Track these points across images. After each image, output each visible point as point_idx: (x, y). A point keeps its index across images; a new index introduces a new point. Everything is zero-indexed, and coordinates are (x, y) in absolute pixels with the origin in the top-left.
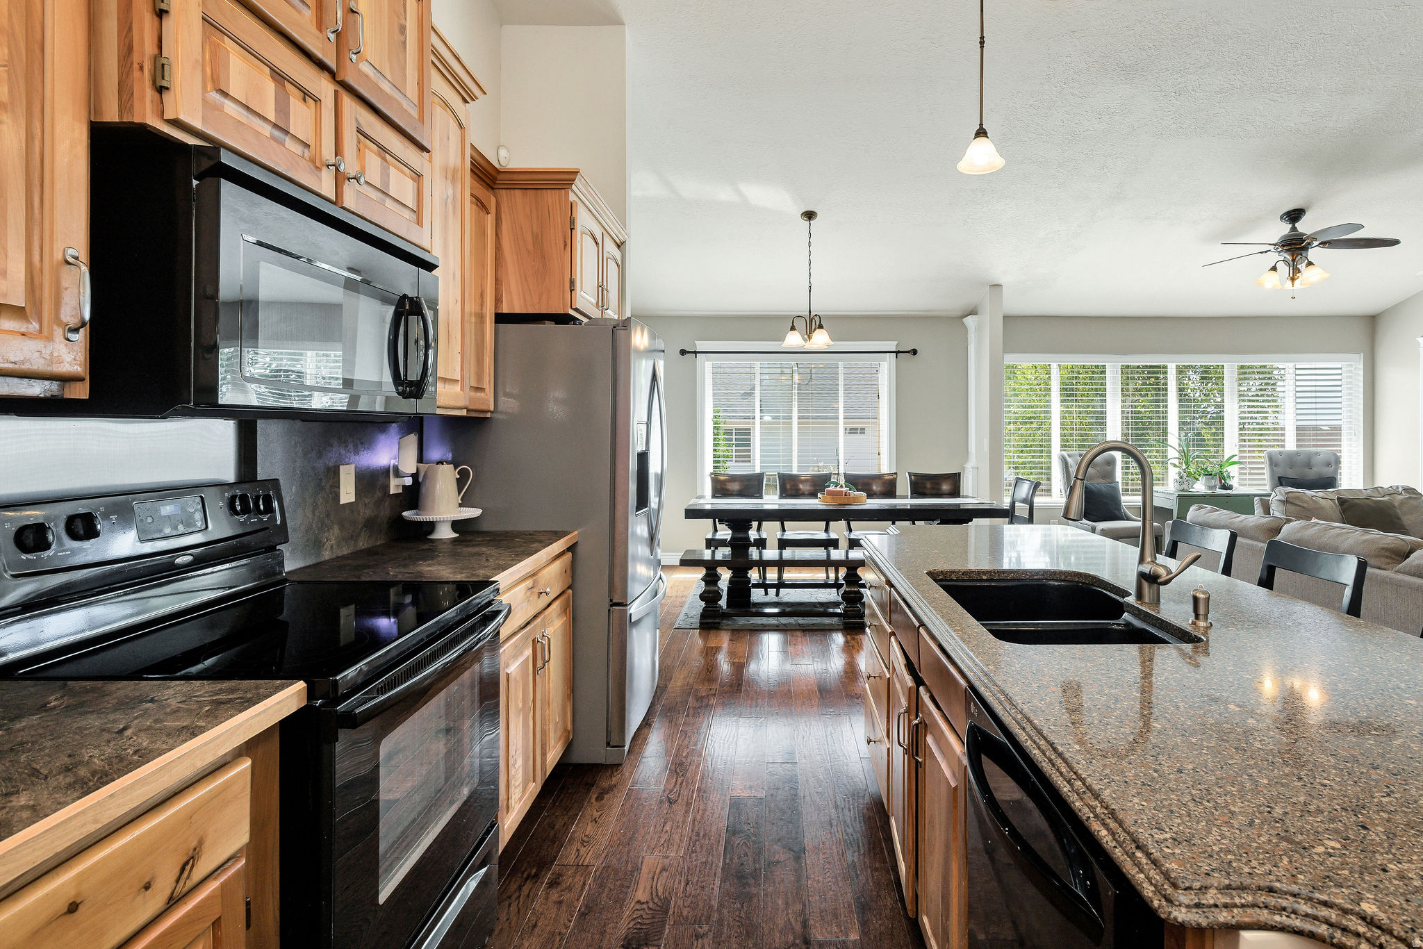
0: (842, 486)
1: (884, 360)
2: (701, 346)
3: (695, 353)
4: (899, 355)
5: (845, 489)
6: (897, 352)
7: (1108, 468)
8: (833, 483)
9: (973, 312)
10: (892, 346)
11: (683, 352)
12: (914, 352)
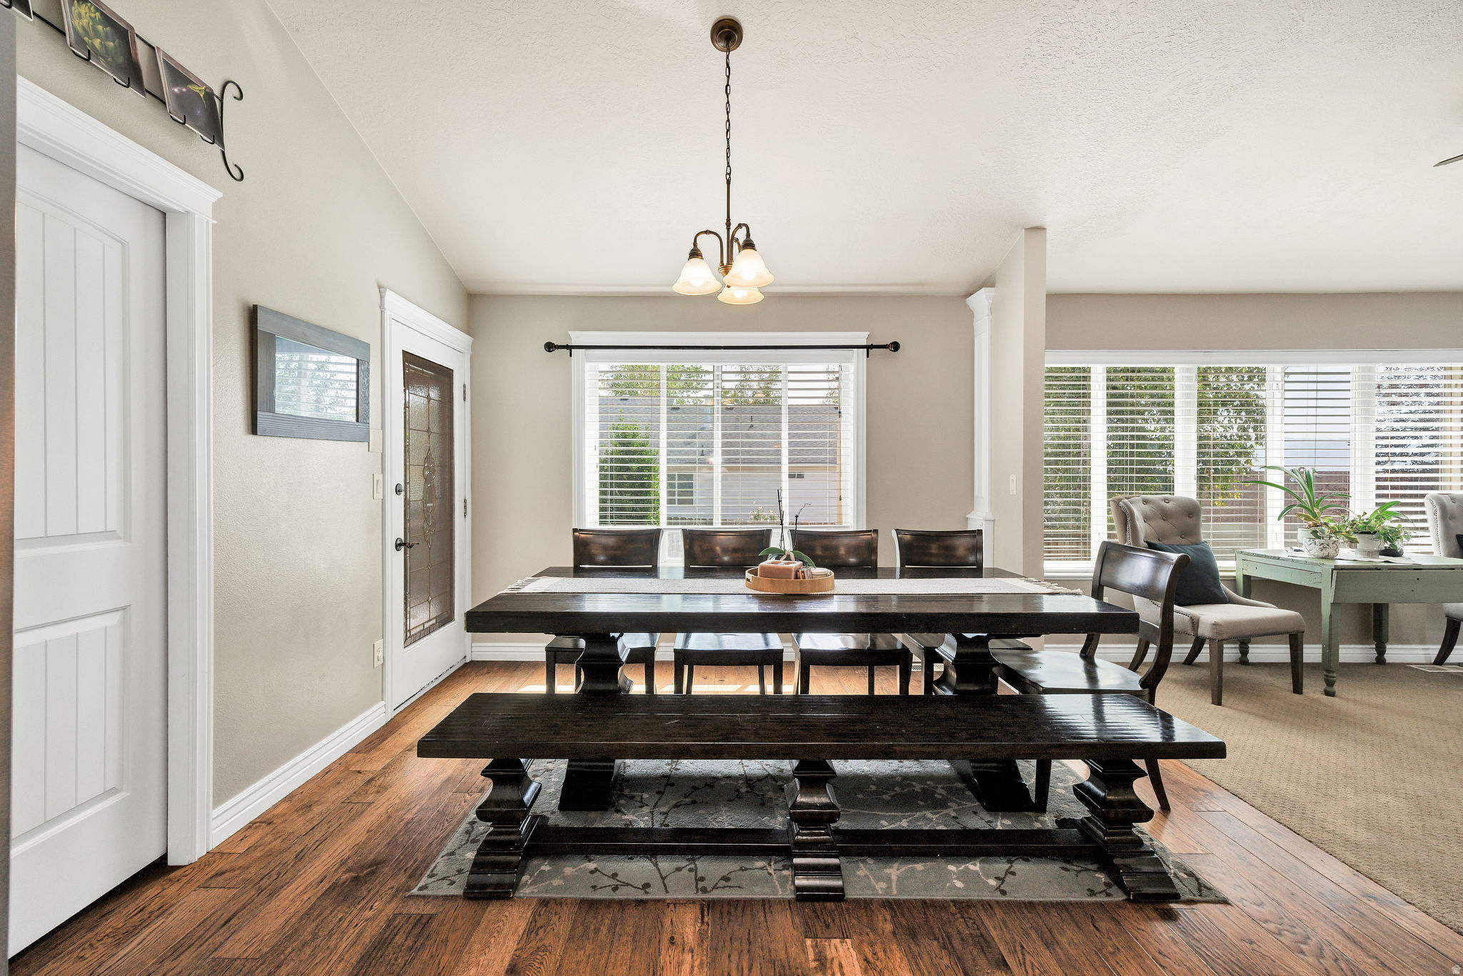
0: (788, 558)
1: (848, 360)
2: (577, 338)
3: (569, 348)
4: (872, 351)
5: (795, 564)
6: (869, 347)
7: (1188, 520)
8: (774, 551)
9: (989, 283)
10: (861, 338)
11: (550, 347)
12: (895, 346)
